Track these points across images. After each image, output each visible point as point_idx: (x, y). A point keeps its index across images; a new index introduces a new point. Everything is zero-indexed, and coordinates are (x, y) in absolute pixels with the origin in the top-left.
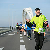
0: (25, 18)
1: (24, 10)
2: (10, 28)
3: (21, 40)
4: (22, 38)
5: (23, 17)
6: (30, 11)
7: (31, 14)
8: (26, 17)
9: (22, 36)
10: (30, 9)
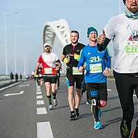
1: (47, 26)
2: (9, 77)
3: (38, 109)
4: (42, 102)
6: (63, 27)
7: (66, 36)
8: (53, 44)
9: (41, 97)
10: (63, 22)
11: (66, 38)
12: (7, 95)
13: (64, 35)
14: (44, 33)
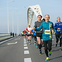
0: (31, 20)
1: (29, 8)
5: (28, 18)
8: (32, 17)
9: (26, 45)
10: (38, 6)
12: (9, 44)
13: (38, 13)
14: (28, 12)
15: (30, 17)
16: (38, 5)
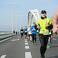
0: (31, 21)
2: (13, 33)
6: (36, 13)
8: (32, 19)
11: (38, 17)
12: (13, 40)
15: (30, 19)
16: (37, 10)
